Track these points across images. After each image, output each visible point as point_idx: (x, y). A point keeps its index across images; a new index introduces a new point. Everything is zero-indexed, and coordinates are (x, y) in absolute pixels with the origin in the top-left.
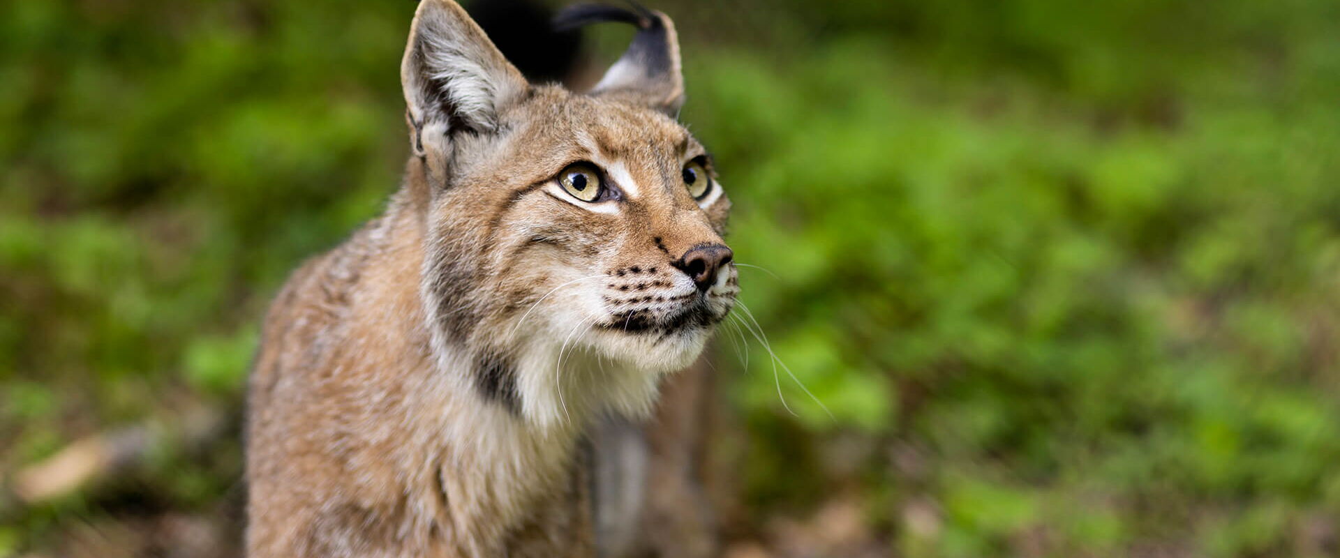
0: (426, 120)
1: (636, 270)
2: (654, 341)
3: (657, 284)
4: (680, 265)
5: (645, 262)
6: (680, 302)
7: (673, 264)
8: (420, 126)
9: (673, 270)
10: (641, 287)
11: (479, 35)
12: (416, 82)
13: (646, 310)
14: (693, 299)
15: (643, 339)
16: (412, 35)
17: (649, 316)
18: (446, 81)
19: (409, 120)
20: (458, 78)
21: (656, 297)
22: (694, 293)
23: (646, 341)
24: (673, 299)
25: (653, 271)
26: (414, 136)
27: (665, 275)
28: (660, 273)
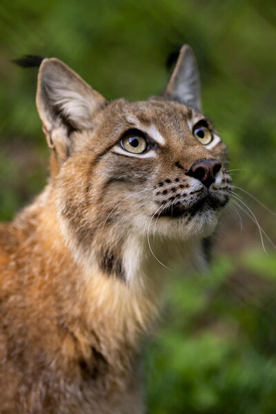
0: (53, 127)
1: (168, 181)
2: (186, 220)
3: (182, 187)
4: (191, 174)
5: (172, 176)
6: (196, 194)
7: (187, 174)
8: (50, 132)
9: (187, 177)
10: (174, 190)
11: (76, 77)
12: (46, 109)
13: (179, 203)
14: (202, 192)
15: (180, 221)
16: (39, 83)
17: (180, 206)
18: (61, 105)
19: (44, 131)
20: (67, 102)
21: (182, 194)
22: (202, 188)
23: (181, 222)
24: (192, 193)
25: (177, 180)
26: (48, 138)
27: (184, 181)
28: (181, 181)
